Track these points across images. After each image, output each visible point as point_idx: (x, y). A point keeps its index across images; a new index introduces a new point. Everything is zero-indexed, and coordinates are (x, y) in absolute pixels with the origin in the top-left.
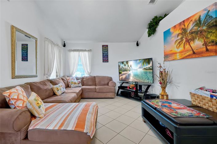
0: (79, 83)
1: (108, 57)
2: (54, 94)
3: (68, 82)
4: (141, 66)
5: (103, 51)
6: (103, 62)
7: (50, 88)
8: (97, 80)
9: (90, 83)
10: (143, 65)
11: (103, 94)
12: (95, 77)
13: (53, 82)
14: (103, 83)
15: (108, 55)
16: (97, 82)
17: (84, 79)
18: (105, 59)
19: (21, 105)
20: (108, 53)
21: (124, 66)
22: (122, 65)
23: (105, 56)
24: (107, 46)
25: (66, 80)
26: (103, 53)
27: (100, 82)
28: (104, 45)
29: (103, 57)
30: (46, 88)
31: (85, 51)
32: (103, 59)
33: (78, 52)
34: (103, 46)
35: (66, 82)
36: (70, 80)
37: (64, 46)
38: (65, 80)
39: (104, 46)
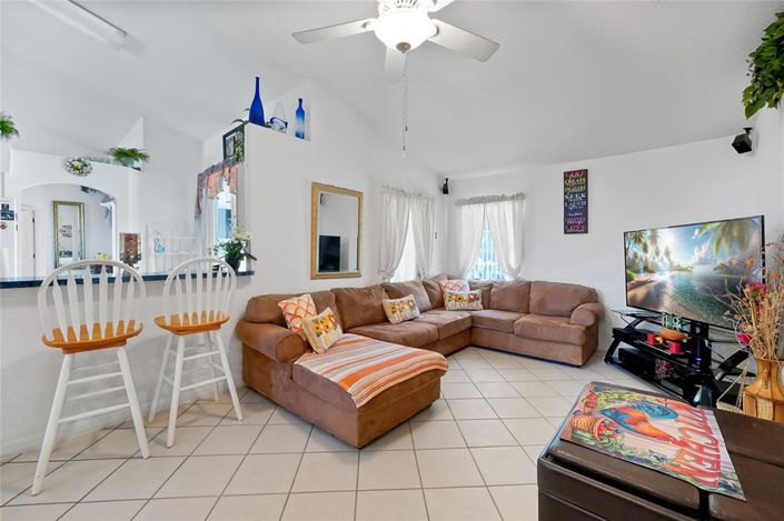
0: (471, 300)
1: (586, 215)
2: (386, 320)
3: (442, 293)
4: (706, 253)
5: (565, 194)
6: (566, 232)
7: (377, 304)
8: (534, 296)
9: (510, 303)
10: (717, 249)
11: (536, 343)
12: (529, 284)
13: (394, 292)
14: (552, 306)
15: (586, 207)
16: (533, 303)
17: (493, 290)
18: (576, 219)
19: (298, 326)
20: (586, 199)
21: (641, 253)
22: (635, 249)
23: (575, 211)
24: (584, 173)
25: (437, 287)
26: (566, 201)
27: (542, 303)
28: (569, 173)
29: (565, 216)
30: (365, 304)
31: (503, 198)
32: (565, 224)
33: (482, 205)
34: (567, 175)
35: (436, 293)
36: (450, 288)
37: (445, 191)
38: (434, 288)
39: (572, 175)
